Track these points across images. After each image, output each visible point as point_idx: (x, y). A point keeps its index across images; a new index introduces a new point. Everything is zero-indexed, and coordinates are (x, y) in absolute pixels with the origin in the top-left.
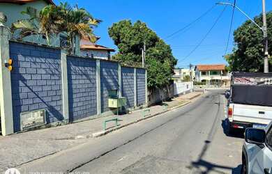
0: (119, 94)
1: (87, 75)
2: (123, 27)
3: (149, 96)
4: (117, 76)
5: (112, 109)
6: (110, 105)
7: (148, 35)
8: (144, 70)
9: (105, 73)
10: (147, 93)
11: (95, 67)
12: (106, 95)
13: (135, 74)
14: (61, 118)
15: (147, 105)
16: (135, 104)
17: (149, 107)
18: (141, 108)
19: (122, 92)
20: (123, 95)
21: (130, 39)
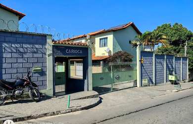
0: (174, 73)
1: (161, 63)
2: (165, 28)
3: (189, 75)
4: (173, 63)
5: (170, 81)
6: (170, 79)
7: (185, 33)
8: (186, 58)
9: (168, 62)
10: (188, 73)
11: (164, 59)
12: (168, 73)
13: (181, 61)
14: (153, 83)
15: (187, 81)
16: (181, 80)
17: (189, 82)
18: (185, 82)
19: (175, 72)
20: (175, 74)
21: (172, 37)
